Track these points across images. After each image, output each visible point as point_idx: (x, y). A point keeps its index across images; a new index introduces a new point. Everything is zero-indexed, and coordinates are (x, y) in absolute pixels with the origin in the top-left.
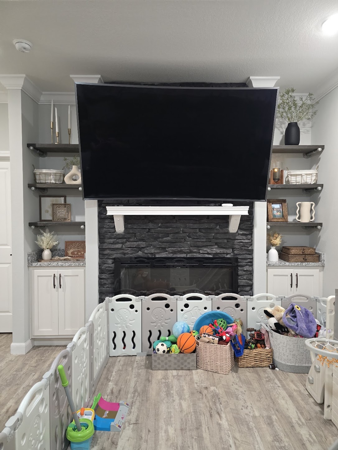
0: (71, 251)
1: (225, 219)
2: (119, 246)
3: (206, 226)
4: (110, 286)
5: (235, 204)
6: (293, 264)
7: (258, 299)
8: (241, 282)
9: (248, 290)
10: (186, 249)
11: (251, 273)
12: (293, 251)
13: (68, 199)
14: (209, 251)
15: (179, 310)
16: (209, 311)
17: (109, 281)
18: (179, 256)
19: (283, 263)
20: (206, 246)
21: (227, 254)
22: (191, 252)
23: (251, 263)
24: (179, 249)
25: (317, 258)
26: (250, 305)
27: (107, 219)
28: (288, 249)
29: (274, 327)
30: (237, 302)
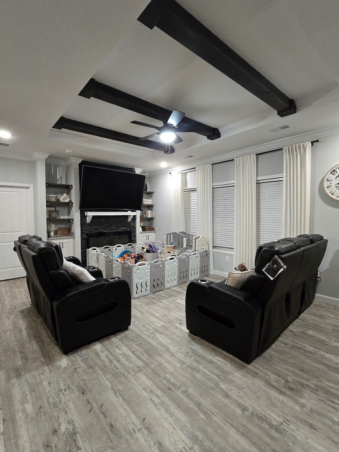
0: (60, 232)
1: (127, 217)
2: (89, 228)
3: (121, 219)
4: (85, 245)
5: (132, 211)
6: (147, 232)
7: (139, 244)
8: (133, 239)
9: (134, 242)
10: (114, 228)
11: (135, 236)
12: (147, 228)
13: (56, 208)
14: (122, 229)
15: (114, 251)
16: (124, 250)
17: (85, 243)
18: (111, 231)
19: (144, 232)
20: (120, 227)
21: (128, 229)
22: (116, 229)
23: (135, 232)
24: (112, 228)
25: (153, 229)
26: (136, 246)
27: (83, 217)
28: (145, 227)
29: (146, 251)
30: (132, 246)
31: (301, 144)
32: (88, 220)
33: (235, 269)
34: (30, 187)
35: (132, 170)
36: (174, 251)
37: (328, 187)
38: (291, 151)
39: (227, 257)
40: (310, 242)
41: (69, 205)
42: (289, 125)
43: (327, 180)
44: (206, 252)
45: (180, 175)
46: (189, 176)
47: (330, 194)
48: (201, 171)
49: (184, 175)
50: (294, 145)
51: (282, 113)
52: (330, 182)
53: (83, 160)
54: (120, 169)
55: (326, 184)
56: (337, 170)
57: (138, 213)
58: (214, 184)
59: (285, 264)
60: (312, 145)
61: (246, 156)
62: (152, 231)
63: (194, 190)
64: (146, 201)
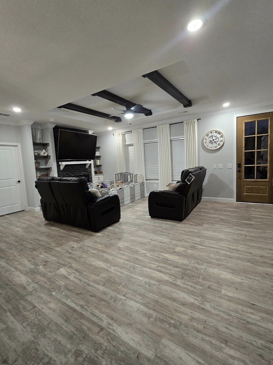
1: (86, 165)
2: (62, 174)
5: (89, 161)
6: (98, 174)
7: (95, 183)
8: (90, 180)
9: (91, 182)
10: (78, 173)
11: (91, 178)
12: (98, 172)
13: (37, 160)
18: (77, 175)
19: (96, 175)
20: (82, 172)
21: (87, 173)
22: (79, 174)
23: (91, 175)
26: (93, 185)
27: (58, 166)
28: (96, 171)
29: (100, 187)
30: (91, 184)
31: (193, 120)
32: (62, 168)
33: (167, 186)
34: (18, 146)
35: (86, 131)
36: (121, 185)
37: (205, 143)
38: (187, 124)
39: (155, 185)
40: (200, 169)
41: (47, 158)
42: (188, 111)
43: (205, 139)
44: (143, 183)
45: (121, 136)
46: (127, 136)
47: (206, 146)
48: (136, 133)
49: (124, 135)
50: (189, 121)
51: (185, 106)
52: (206, 140)
53: (56, 125)
54: (79, 131)
55: (204, 141)
56: (209, 134)
57: (92, 162)
58: (145, 141)
59: (194, 177)
60: (198, 121)
61: (164, 125)
62: (101, 174)
63: (132, 145)
64: (97, 154)
